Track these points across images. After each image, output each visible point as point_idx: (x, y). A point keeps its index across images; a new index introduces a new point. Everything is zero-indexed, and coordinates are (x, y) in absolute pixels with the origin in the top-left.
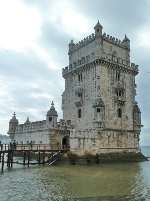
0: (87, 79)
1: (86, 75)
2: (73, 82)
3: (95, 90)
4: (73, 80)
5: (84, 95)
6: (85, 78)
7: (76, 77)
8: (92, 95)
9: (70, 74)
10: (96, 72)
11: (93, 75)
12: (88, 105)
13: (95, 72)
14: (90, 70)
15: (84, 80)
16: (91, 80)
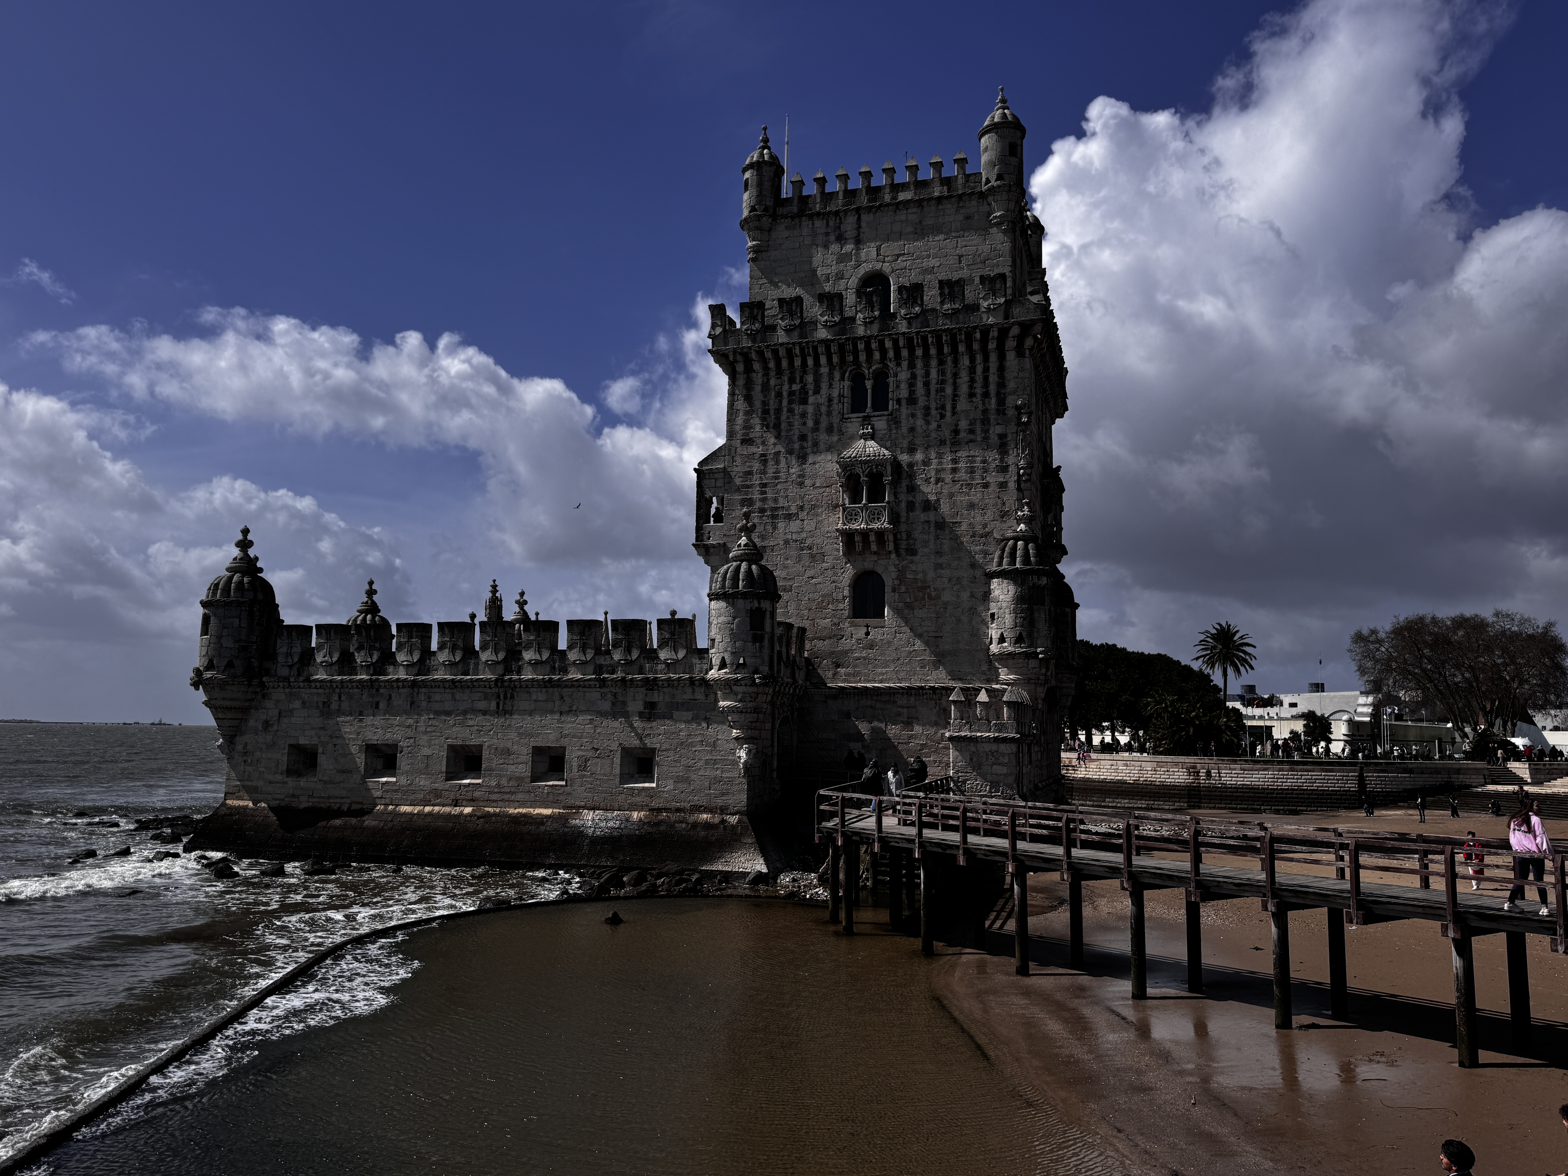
0: (933, 412)
1: (920, 385)
2: (810, 409)
3: (1003, 485)
4: (804, 391)
5: (903, 497)
6: (912, 400)
7: (836, 384)
8: (972, 506)
9: (782, 352)
10: (1011, 385)
11: (986, 395)
12: (939, 553)
13: (1001, 385)
14: (956, 362)
15: (905, 411)
16: (963, 424)
